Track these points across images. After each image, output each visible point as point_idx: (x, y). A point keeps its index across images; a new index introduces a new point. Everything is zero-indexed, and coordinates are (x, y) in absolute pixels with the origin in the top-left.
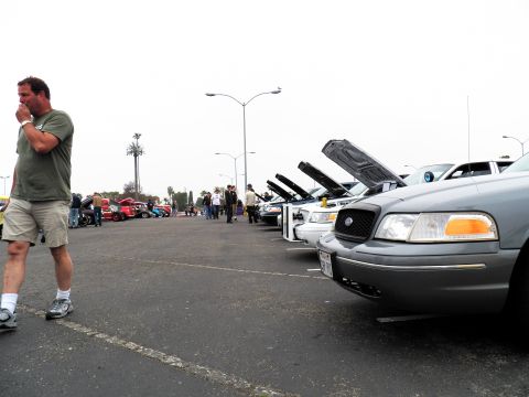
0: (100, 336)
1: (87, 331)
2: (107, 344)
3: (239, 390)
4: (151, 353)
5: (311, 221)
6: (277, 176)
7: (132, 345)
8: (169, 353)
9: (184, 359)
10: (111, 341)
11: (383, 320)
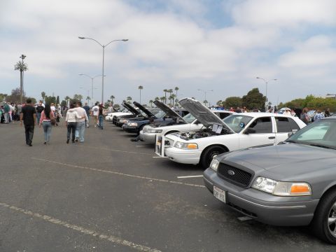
0: (102, 236)
5: (175, 146)
6: (134, 103)
10: (111, 240)
11: (242, 219)
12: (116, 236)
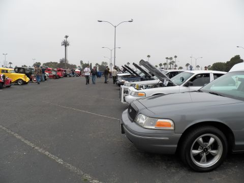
0: (36, 148)
1: (32, 145)
2: (38, 152)
3: (79, 175)
4: (53, 157)
5: (131, 94)
7: (47, 153)
8: (59, 158)
9: (64, 161)
10: (40, 151)
12: (45, 149)
